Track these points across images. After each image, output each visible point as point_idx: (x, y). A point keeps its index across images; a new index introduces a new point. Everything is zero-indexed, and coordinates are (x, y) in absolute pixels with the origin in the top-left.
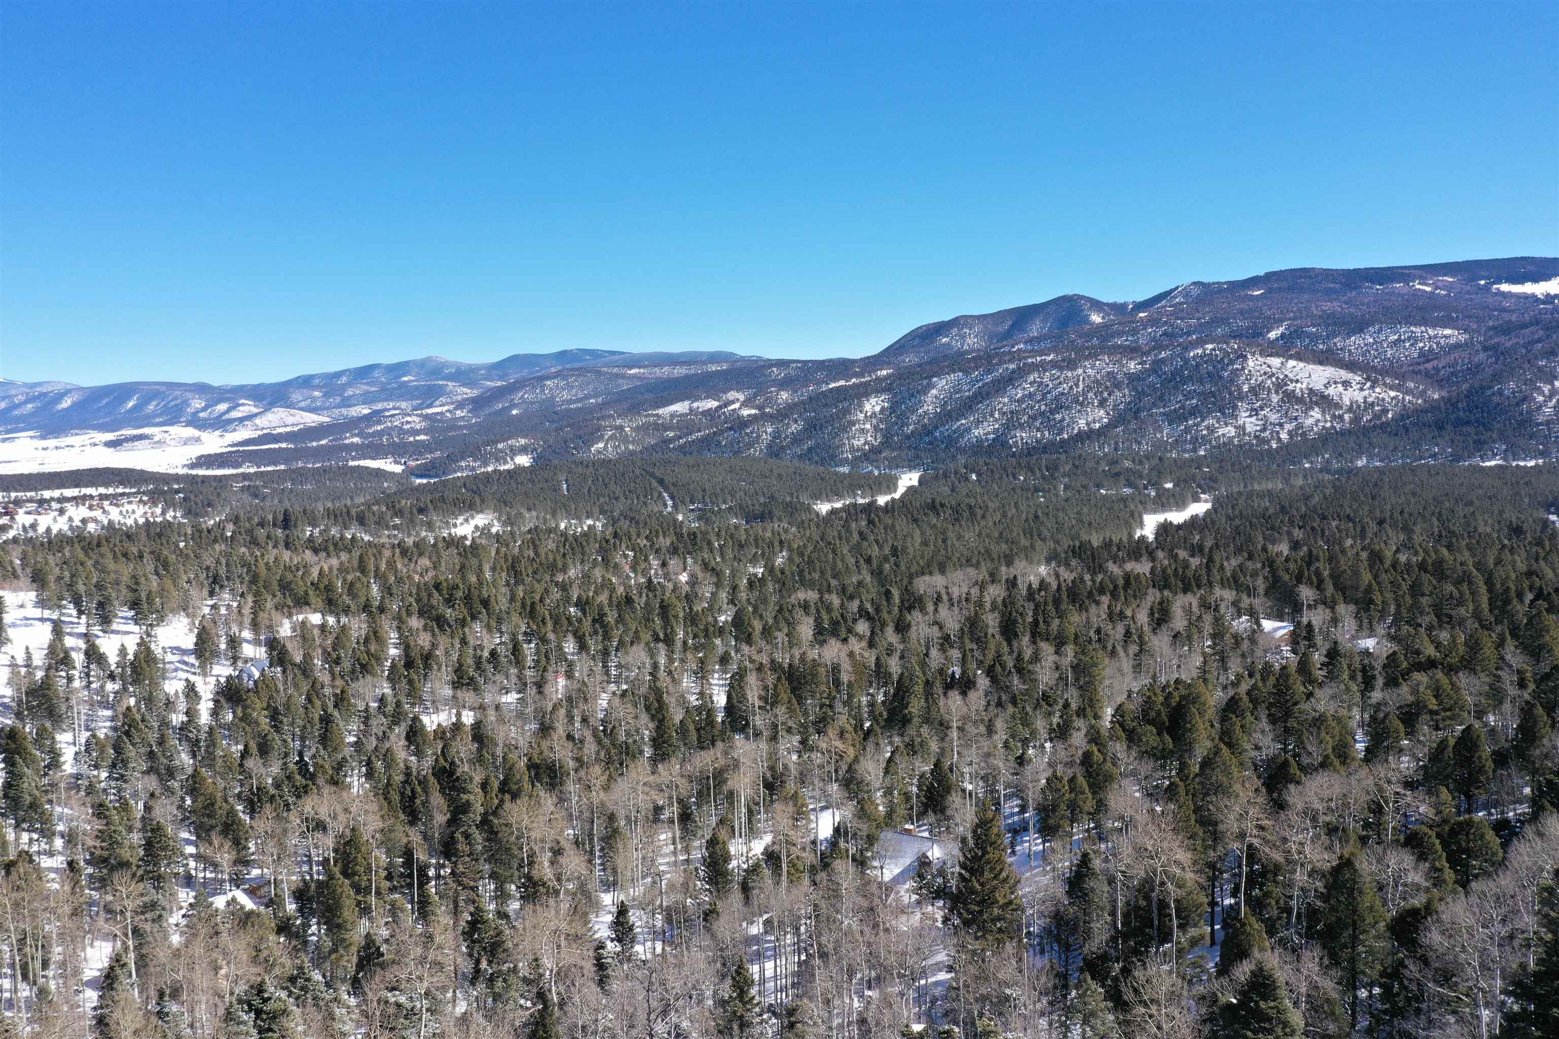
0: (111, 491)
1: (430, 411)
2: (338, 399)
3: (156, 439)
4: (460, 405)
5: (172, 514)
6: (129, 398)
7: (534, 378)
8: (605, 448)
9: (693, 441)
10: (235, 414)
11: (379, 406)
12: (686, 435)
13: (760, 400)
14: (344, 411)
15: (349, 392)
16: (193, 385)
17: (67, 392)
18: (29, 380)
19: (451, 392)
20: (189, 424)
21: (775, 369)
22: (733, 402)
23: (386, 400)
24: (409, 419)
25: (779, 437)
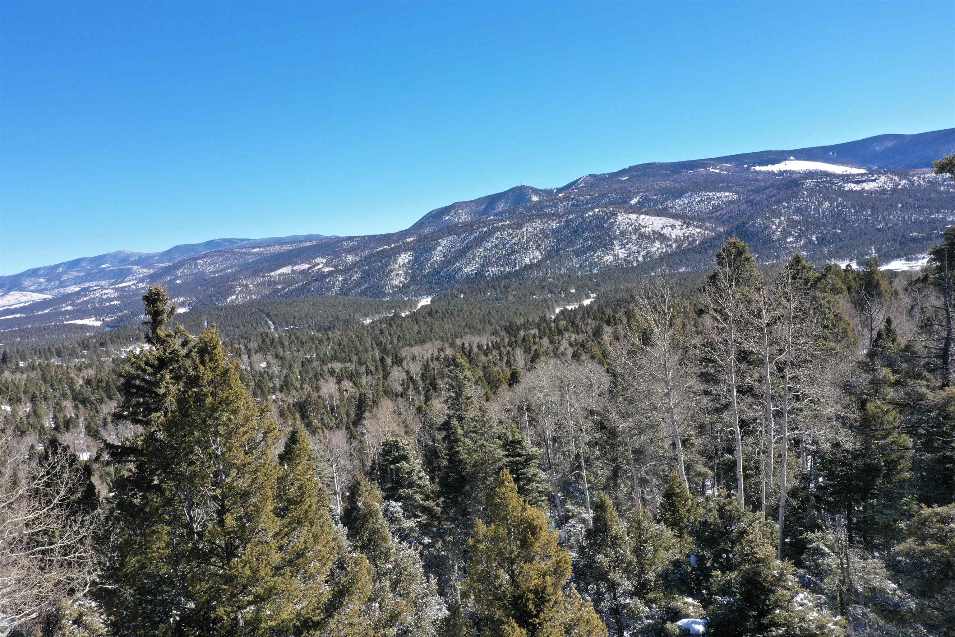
1: (120, 285)
2: (57, 283)
4: (141, 280)
7: (190, 259)
8: (237, 298)
9: (293, 290)
11: (86, 285)
12: (288, 287)
13: (335, 261)
14: (62, 290)
15: (65, 277)
19: (135, 272)
21: (345, 243)
22: (318, 264)
23: (91, 281)
24: (106, 291)
25: (347, 283)
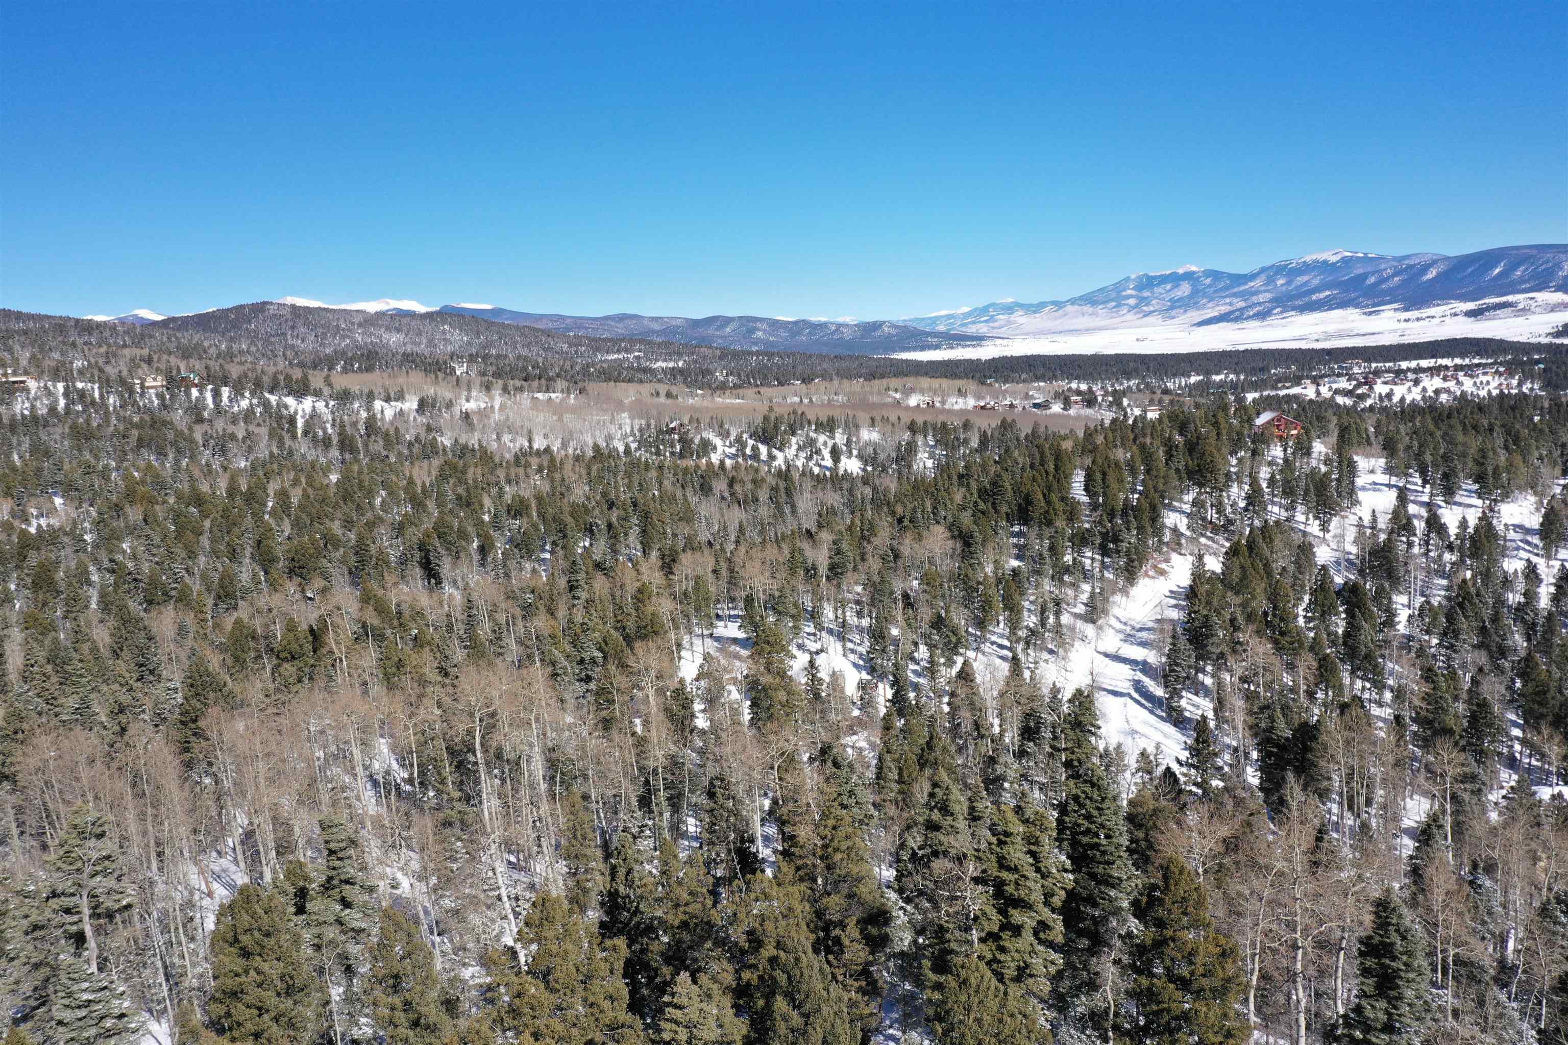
0: (1467, 361)
3: (1521, 306)
5: (1529, 386)
6: (1496, 265)
17: (1434, 263)
18: (1398, 253)
20: (1558, 289)
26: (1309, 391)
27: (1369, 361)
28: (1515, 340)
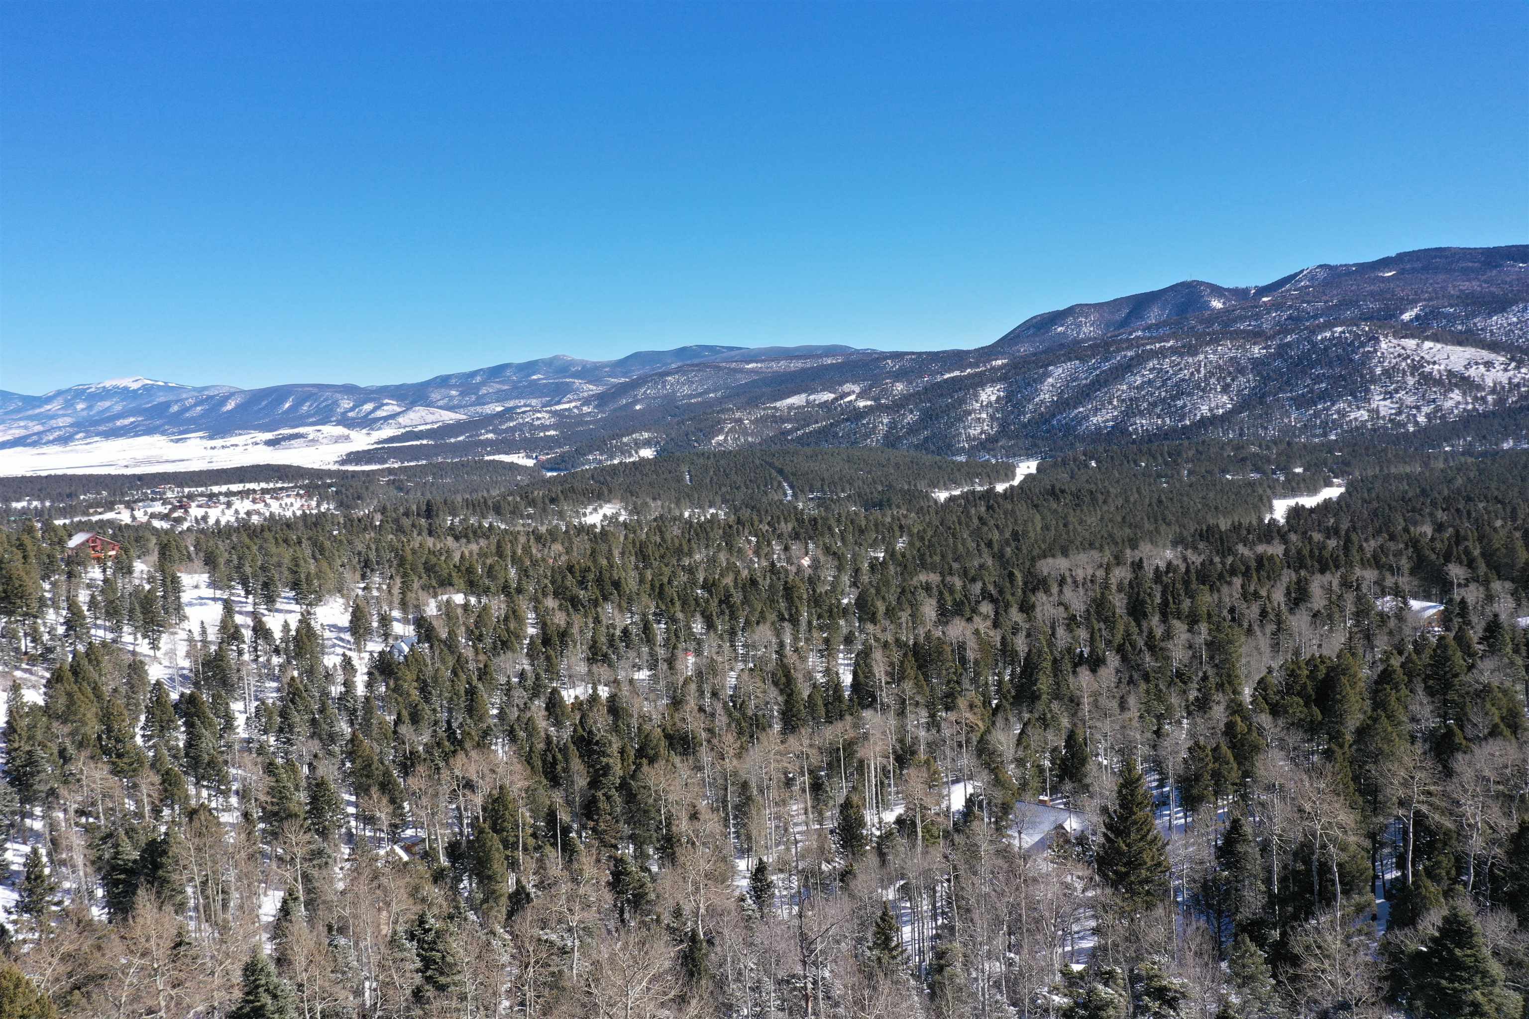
0: (271, 485)
1: (558, 407)
2: (473, 398)
3: (311, 437)
4: (587, 402)
5: (326, 506)
6: (285, 400)
7: (656, 374)
8: (726, 440)
9: (811, 432)
10: (380, 413)
11: (511, 404)
12: (803, 427)
13: (875, 391)
14: (479, 409)
15: (483, 391)
16: (343, 386)
17: (231, 395)
18: (199, 384)
19: (578, 389)
20: (339, 423)
21: (889, 361)
22: (849, 394)
23: (517, 398)
24: (539, 415)
25: (895, 427)
26: (124, 516)
27: (181, 485)
28: (310, 466)
